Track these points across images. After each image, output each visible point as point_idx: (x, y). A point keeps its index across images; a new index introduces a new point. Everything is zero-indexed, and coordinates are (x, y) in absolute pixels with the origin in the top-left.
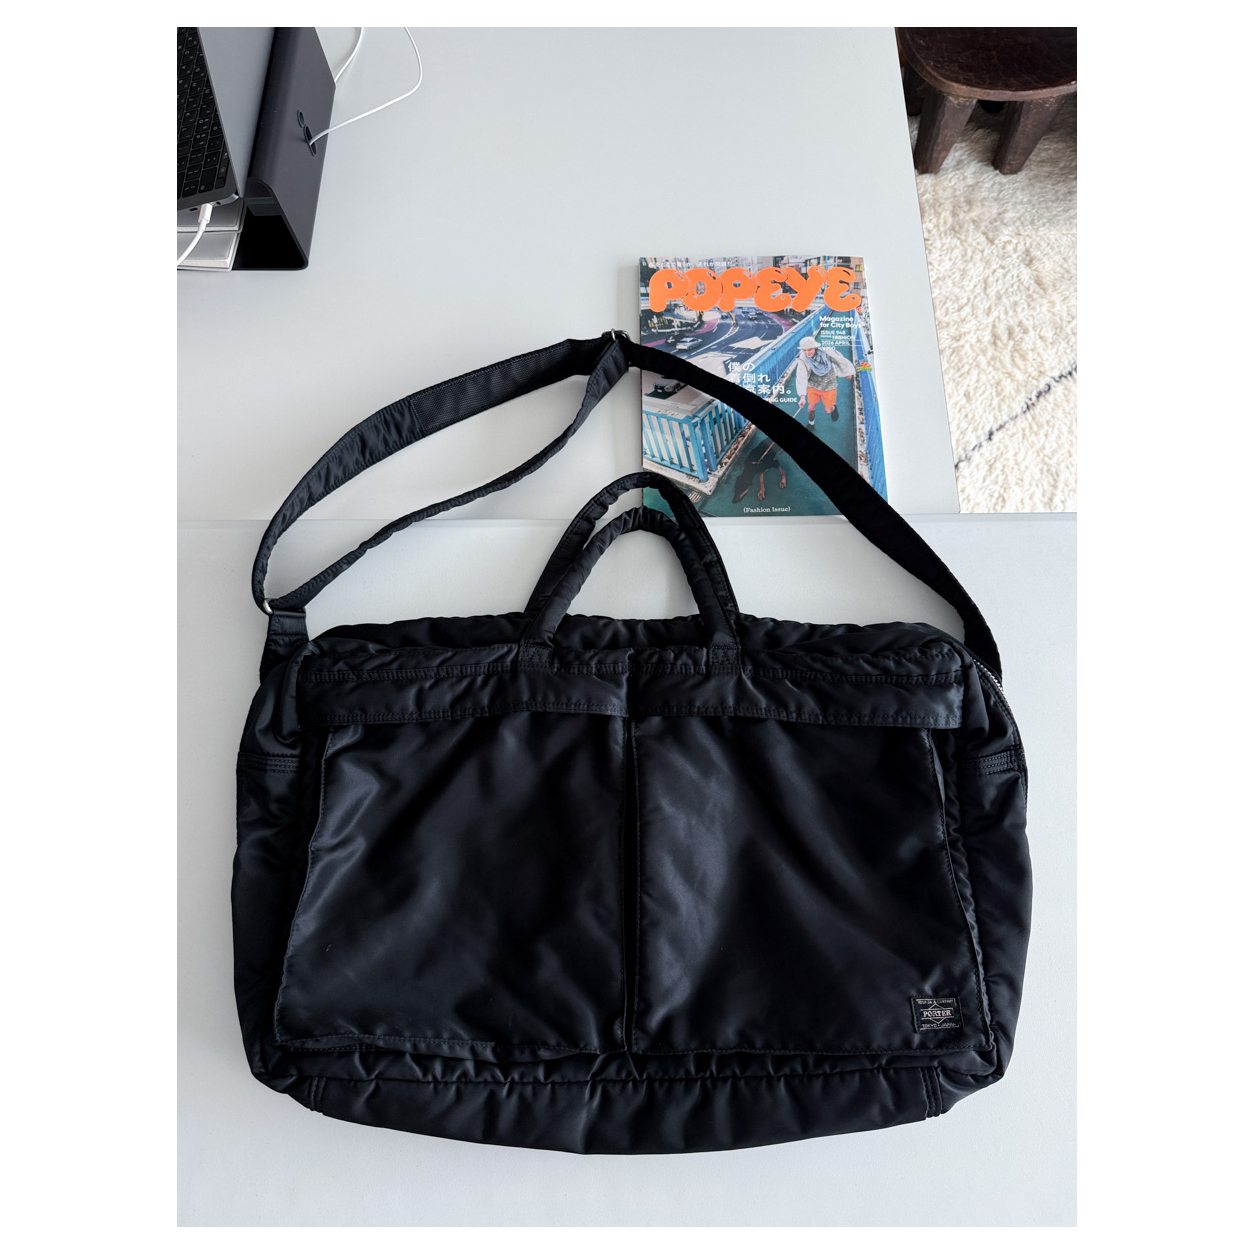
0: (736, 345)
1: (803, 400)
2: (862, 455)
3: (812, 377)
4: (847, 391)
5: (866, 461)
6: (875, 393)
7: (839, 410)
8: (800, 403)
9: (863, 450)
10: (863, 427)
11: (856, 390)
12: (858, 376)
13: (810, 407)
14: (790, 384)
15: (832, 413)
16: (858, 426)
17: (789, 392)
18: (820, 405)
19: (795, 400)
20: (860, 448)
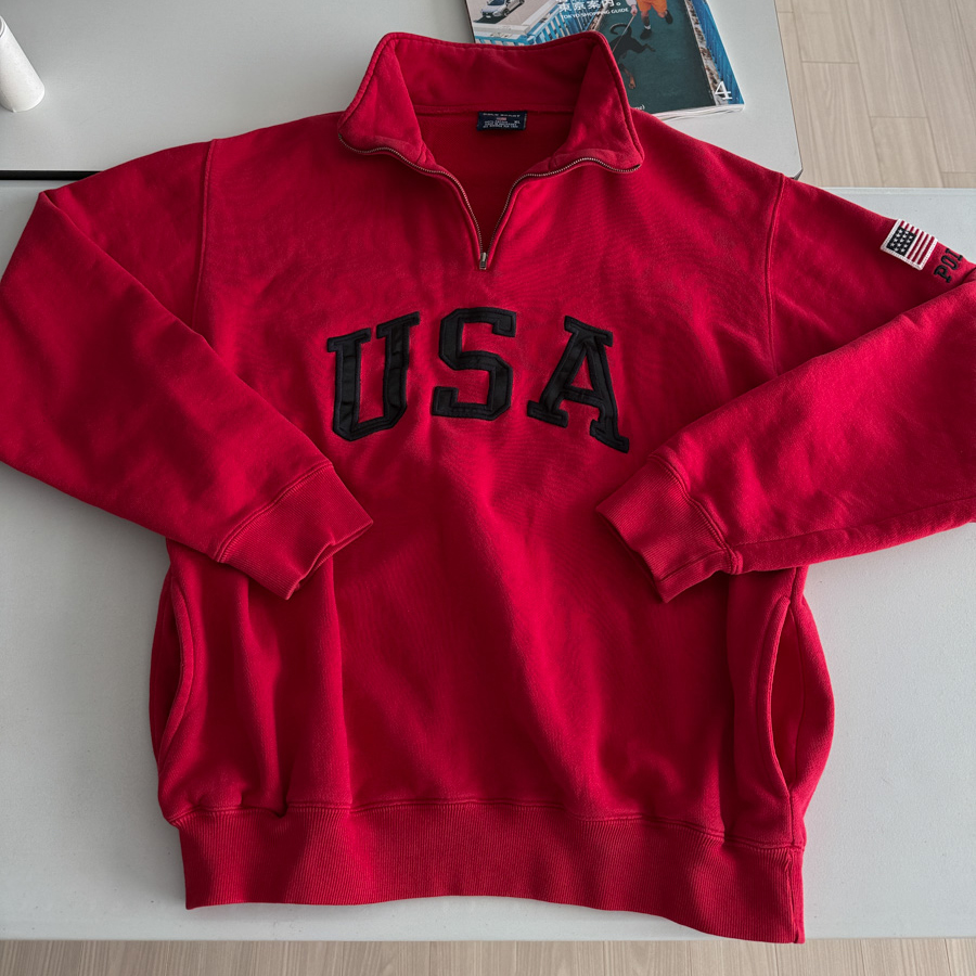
1: (634, 9)
2: (704, 51)
5: (709, 55)
7: (672, 14)
8: (632, 12)
9: (704, 47)
10: (699, 27)
15: (666, 17)
16: (694, 26)
17: (619, 4)
18: (652, 10)
20: (700, 45)
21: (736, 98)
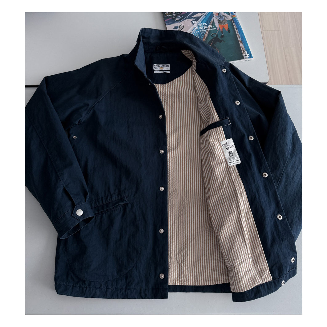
0: (194, 16)
1: (218, 28)
2: (240, 41)
3: (219, 21)
4: (231, 24)
5: (242, 43)
6: (239, 23)
7: (230, 29)
8: (218, 29)
9: (240, 40)
11: (233, 23)
12: (233, 19)
13: (221, 30)
14: (213, 24)
15: (228, 31)
16: (237, 33)
17: (213, 27)
18: (224, 29)
19: (216, 29)
20: (239, 39)
21: (250, 56)
